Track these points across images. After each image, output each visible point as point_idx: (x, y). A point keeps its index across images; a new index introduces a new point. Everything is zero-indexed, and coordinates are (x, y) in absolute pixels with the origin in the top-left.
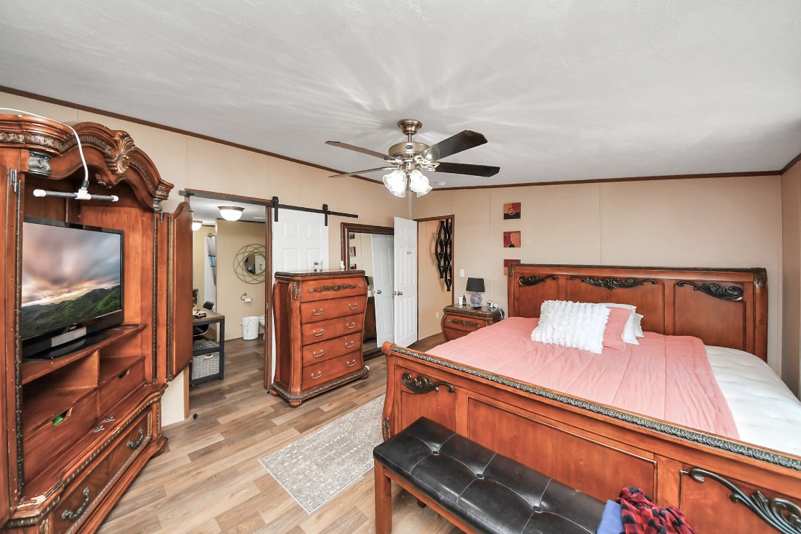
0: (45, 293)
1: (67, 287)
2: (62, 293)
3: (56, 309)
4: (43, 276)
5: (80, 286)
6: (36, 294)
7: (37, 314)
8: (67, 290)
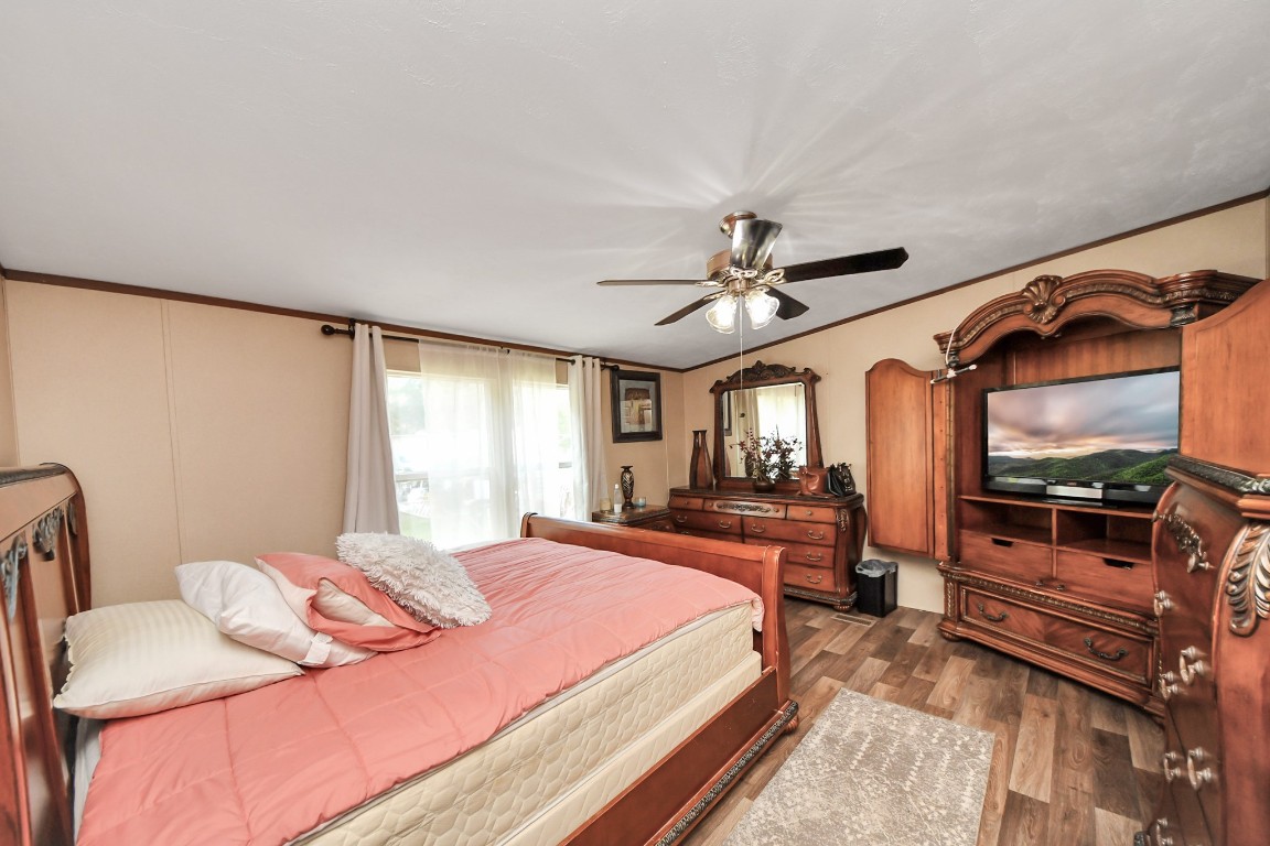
0: (1017, 444)
1: (1054, 442)
2: (1046, 448)
3: (1036, 466)
4: (1014, 425)
5: (1081, 442)
6: (1004, 445)
7: (1006, 466)
8: (1055, 445)
